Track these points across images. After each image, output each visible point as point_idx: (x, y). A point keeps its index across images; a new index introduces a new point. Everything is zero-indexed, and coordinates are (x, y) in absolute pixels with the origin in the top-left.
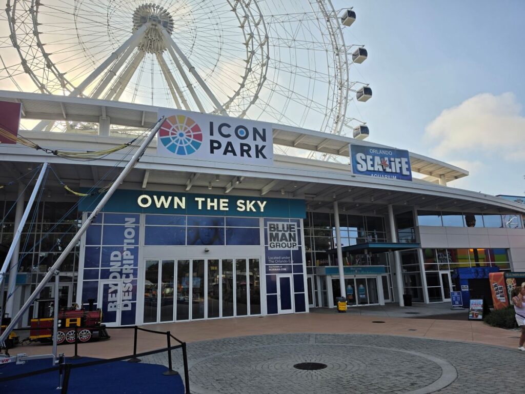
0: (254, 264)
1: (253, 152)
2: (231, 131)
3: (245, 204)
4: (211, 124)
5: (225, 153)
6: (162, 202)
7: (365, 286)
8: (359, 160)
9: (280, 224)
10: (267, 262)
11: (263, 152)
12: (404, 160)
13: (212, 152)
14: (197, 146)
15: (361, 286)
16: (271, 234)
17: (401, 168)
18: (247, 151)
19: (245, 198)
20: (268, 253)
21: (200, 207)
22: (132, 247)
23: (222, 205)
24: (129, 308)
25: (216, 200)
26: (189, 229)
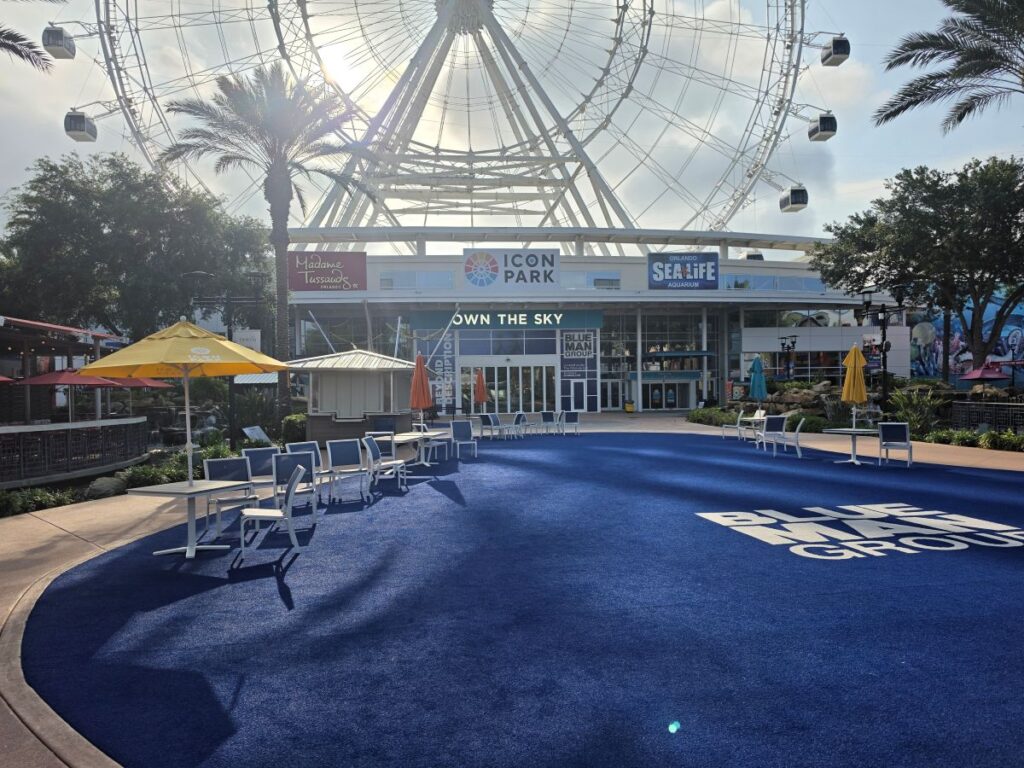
0: (551, 371)
1: (541, 278)
2: (522, 261)
3: (542, 318)
4: (506, 256)
5: (517, 281)
6: (471, 320)
7: (675, 391)
8: (656, 269)
9: (576, 334)
10: (562, 368)
11: (551, 276)
12: (710, 264)
13: (506, 281)
14: (494, 277)
15: (671, 391)
16: (567, 345)
17: (705, 274)
18: (536, 277)
19: (542, 313)
20: (564, 362)
21: (502, 323)
22: (450, 356)
23: (521, 319)
24: (451, 403)
25: (515, 316)
26: (494, 341)
